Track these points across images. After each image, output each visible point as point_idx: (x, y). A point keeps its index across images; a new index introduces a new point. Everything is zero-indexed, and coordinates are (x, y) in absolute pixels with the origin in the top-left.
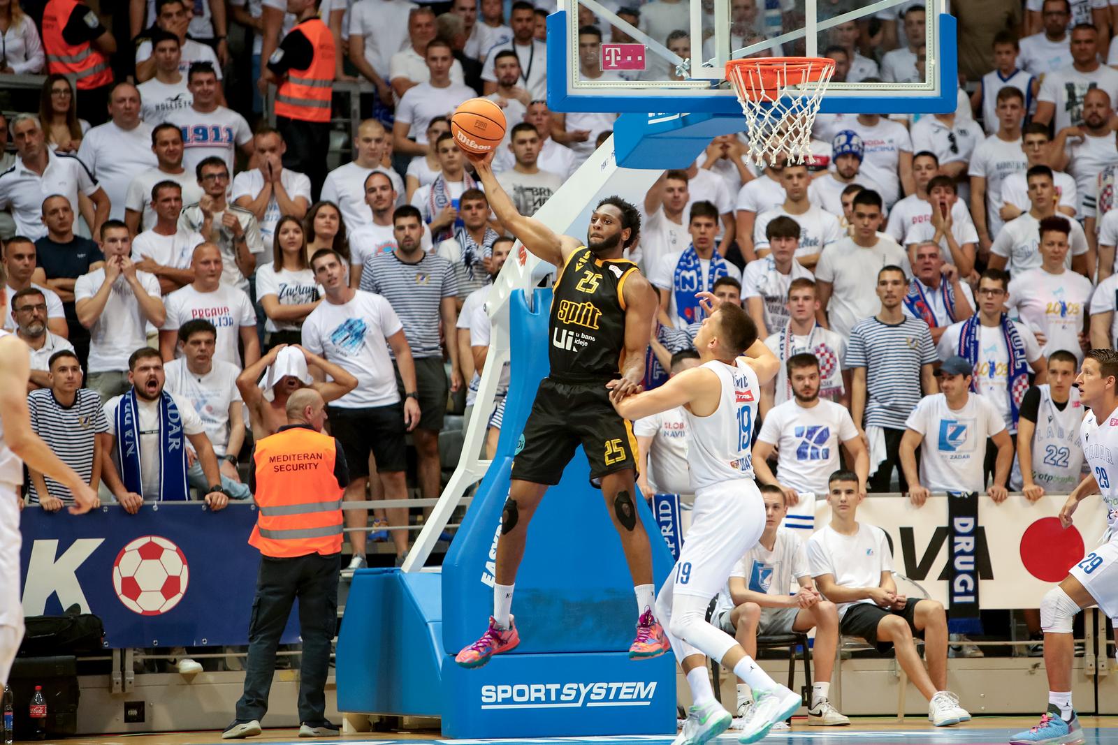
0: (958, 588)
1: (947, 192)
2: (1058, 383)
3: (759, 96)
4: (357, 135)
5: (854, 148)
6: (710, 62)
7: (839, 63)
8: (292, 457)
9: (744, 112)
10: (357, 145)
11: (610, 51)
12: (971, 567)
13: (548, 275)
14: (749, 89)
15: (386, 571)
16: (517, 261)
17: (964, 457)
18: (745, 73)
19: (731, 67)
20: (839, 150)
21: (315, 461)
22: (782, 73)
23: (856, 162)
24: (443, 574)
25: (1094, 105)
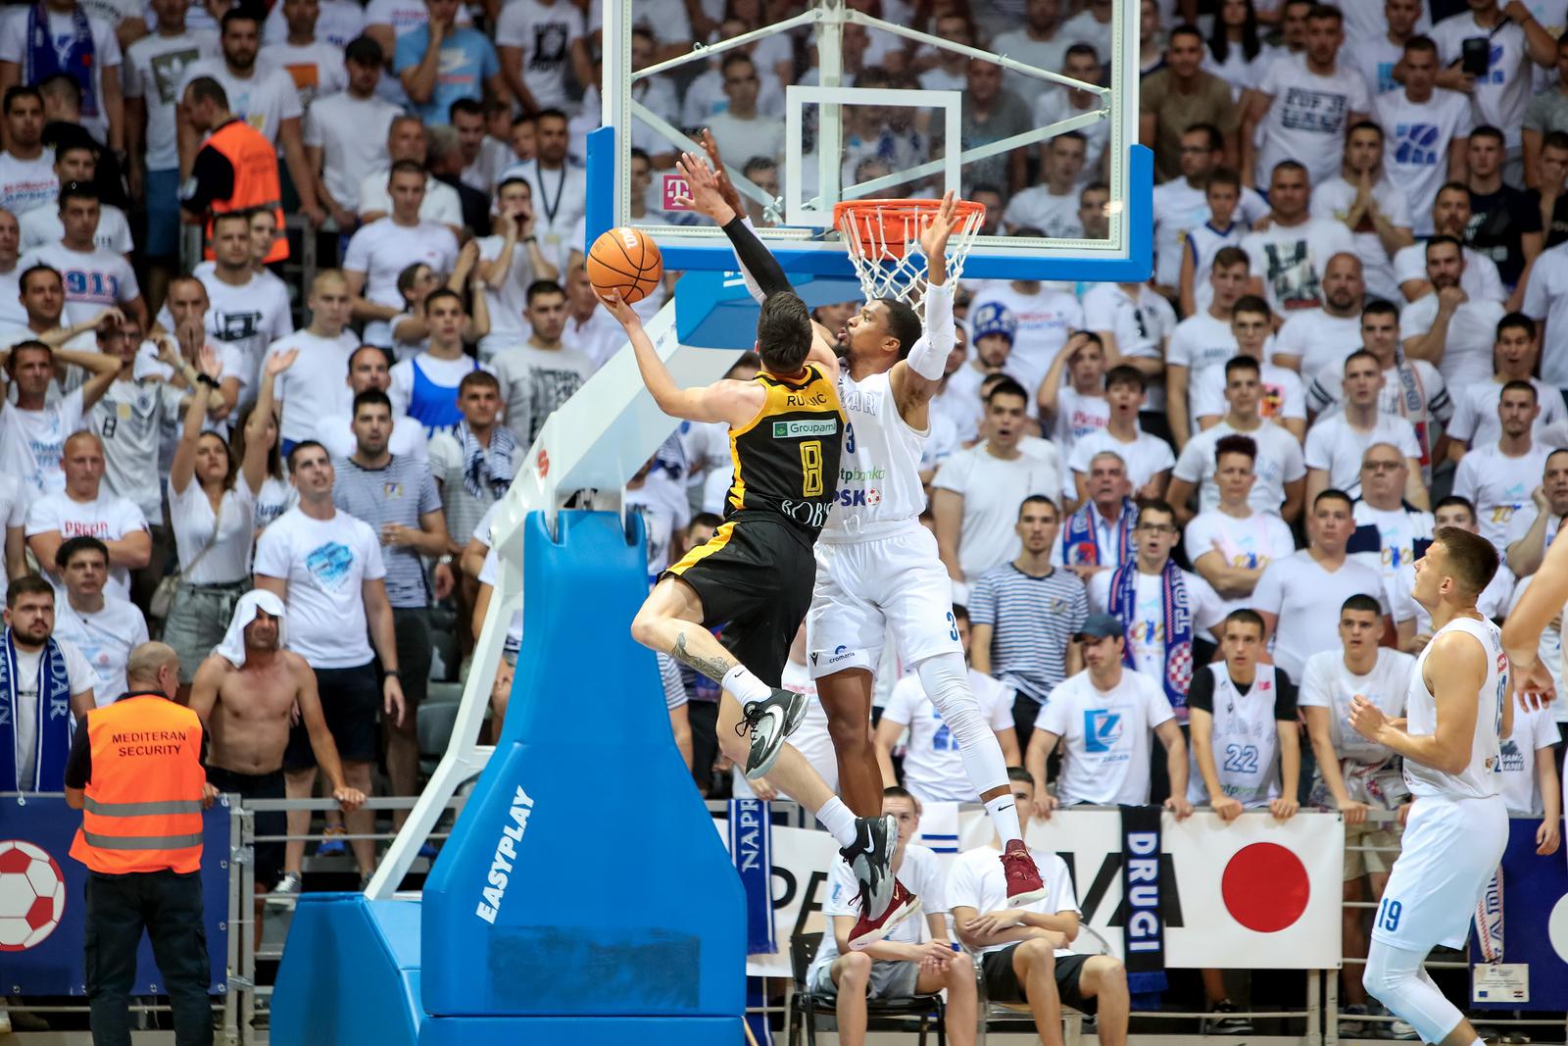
0: (1136, 931)
1: (1132, 389)
2: (1239, 653)
3: (879, 253)
4: (311, 288)
5: (1005, 327)
6: (812, 202)
7: (990, 209)
8: (145, 736)
9: (857, 274)
10: (311, 306)
11: (674, 185)
12: (1153, 902)
13: (578, 492)
14: (866, 243)
15: (343, 898)
16: (536, 471)
17: (1121, 758)
18: (861, 219)
19: (841, 210)
20: (984, 328)
21: (176, 743)
22: (911, 221)
23: (1006, 345)
24: (424, 903)
25: (1343, 277)
